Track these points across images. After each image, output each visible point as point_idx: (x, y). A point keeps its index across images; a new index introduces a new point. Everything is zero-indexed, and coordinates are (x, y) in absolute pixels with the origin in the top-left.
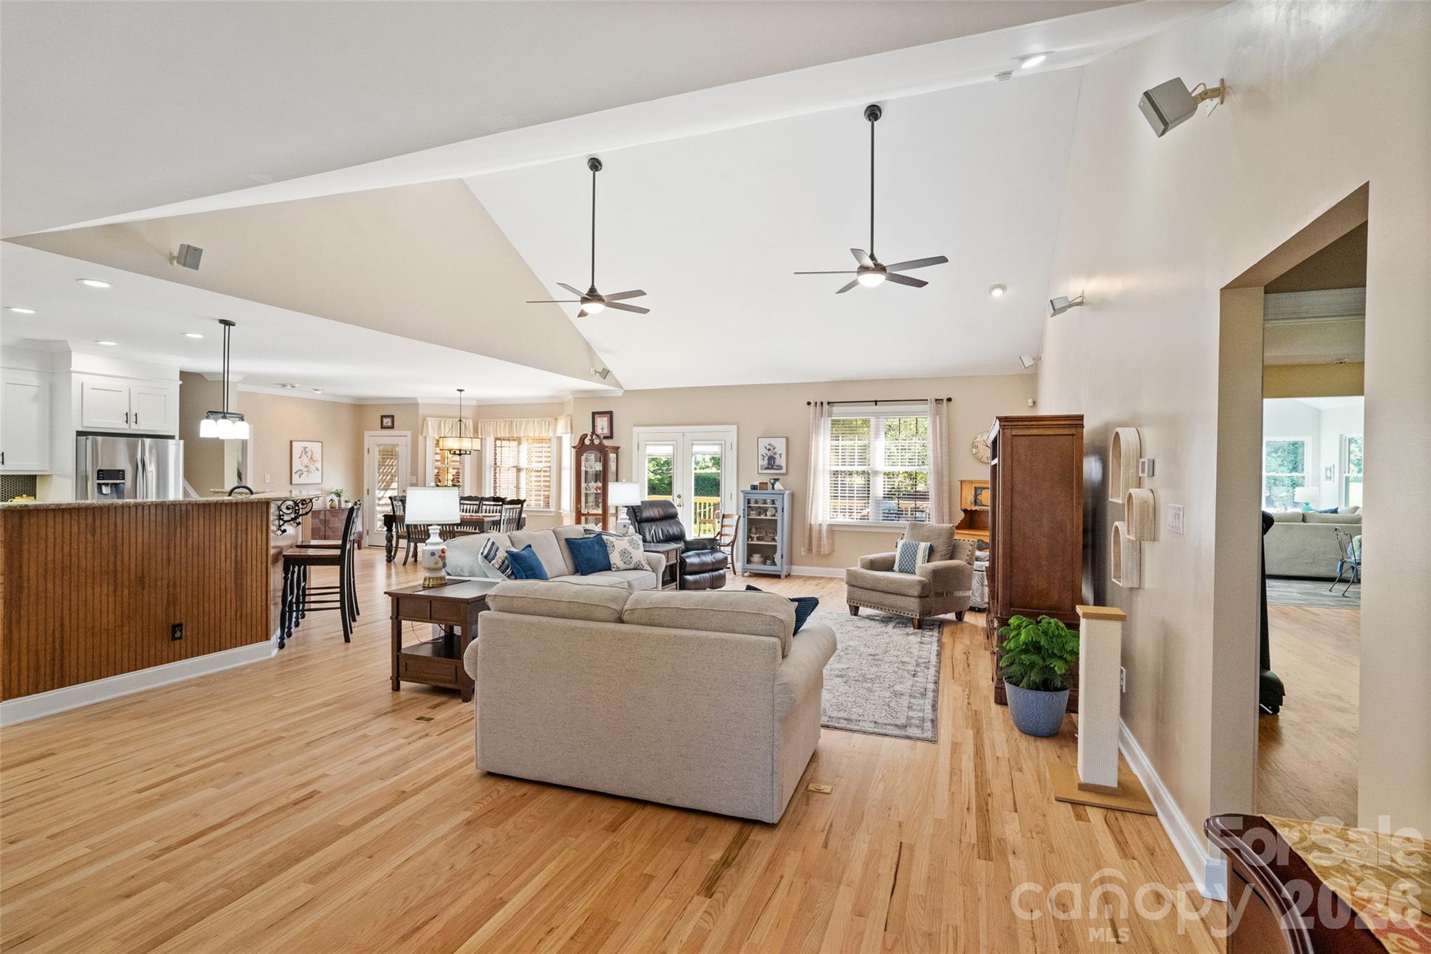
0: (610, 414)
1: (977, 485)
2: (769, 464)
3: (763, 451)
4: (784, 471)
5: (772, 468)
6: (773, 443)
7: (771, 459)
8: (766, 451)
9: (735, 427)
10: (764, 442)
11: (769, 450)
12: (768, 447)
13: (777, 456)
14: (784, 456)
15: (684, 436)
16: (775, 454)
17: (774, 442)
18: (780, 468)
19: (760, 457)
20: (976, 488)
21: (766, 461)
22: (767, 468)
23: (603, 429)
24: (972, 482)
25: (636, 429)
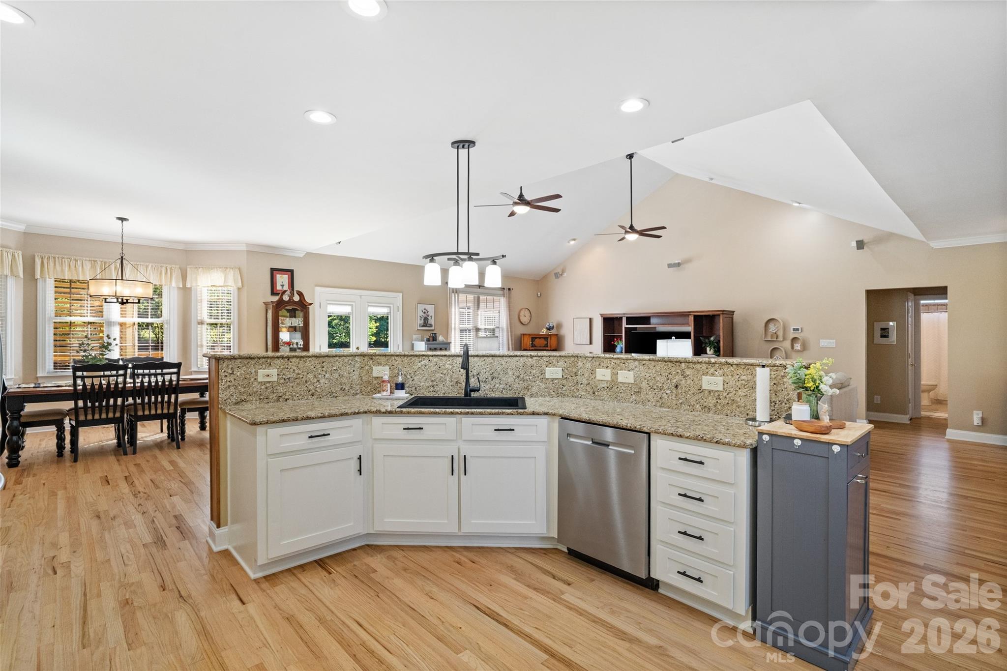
0: (291, 272)
1: (533, 336)
2: (424, 323)
3: (420, 314)
4: (432, 328)
5: (426, 326)
6: (427, 309)
7: (426, 319)
8: (422, 314)
9: (401, 294)
10: (421, 307)
11: (425, 313)
12: (424, 311)
13: (429, 318)
14: (433, 317)
15: (361, 297)
16: (428, 316)
17: (428, 307)
18: (431, 326)
19: (419, 318)
20: (532, 338)
21: (423, 321)
22: (423, 326)
23: (283, 286)
24: (530, 335)
25: (318, 289)
